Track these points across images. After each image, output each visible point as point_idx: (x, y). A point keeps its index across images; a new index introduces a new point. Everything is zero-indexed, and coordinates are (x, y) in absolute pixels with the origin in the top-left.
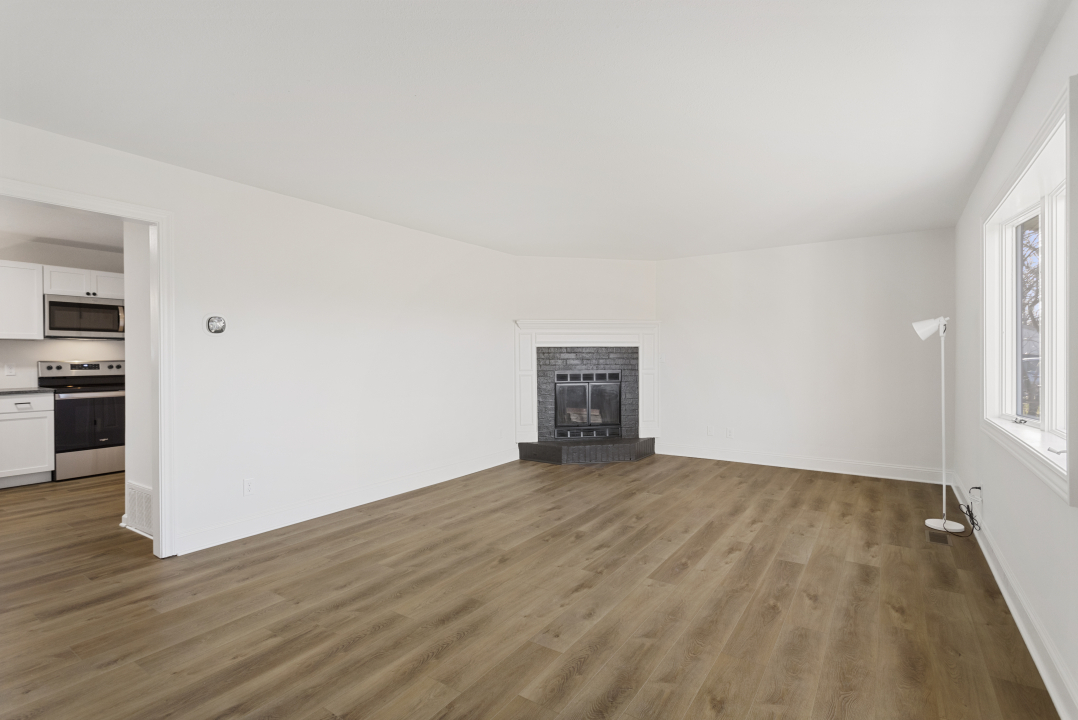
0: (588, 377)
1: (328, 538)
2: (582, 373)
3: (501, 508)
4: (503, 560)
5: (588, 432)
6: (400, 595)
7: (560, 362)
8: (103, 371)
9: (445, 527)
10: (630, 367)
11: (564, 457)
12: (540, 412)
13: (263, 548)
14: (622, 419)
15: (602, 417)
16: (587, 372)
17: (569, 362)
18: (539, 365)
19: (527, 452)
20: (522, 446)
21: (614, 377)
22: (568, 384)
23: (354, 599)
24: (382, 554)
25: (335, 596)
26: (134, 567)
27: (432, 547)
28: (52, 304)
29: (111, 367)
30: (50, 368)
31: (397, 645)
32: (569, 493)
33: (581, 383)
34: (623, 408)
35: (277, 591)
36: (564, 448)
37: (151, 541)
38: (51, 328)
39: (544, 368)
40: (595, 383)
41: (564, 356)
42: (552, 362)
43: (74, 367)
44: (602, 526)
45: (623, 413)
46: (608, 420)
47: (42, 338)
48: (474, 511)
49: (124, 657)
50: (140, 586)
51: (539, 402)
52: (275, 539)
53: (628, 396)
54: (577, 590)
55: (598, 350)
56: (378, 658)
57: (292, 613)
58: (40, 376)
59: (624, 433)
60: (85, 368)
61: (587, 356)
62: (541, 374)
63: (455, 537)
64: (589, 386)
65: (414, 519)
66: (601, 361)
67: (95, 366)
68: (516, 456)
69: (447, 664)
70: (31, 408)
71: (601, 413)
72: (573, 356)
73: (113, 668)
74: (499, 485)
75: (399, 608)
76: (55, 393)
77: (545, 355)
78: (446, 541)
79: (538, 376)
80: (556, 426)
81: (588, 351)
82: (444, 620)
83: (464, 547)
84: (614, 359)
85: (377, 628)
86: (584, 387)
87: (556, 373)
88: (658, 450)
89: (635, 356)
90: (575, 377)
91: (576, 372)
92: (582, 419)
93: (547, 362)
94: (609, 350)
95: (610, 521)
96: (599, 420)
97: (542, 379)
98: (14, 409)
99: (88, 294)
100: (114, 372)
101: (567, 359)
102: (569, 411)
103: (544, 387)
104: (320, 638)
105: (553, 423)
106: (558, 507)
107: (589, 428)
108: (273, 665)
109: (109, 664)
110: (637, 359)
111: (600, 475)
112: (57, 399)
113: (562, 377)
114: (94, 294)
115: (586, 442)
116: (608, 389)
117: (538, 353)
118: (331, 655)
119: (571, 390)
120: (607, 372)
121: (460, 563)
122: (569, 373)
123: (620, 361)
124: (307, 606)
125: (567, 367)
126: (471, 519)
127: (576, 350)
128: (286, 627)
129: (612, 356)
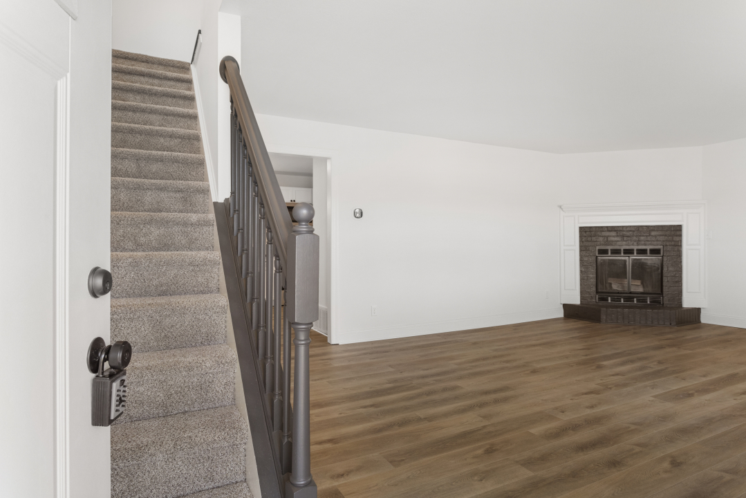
0: (628, 252)
1: (419, 347)
2: (622, 248)
3: (540, 345)
4: (534, 372)
5: (629, 299)
6: (460, 378)
7: (601, 239)
9: (496, 350)
10: (673, 243)
11: (603, 317)
12: (582, 279)
13: (382, 347)
14: (664, 290)
15: (644, 287)
16: (627, 247)
17: (610, 239)
18: (581, 241)
19: (570, 311)
20: (565, 306)
21: (655, 252)
22: (609, 257)
23: (432, 375)
24: (451, 358)
25: (422, 373)
26: (319, 346)
27: (484, 359)
31: (457, 398)
32: (601, 342)
33: (622, 257)
34: (665, 279)
35: (390, 366)
36: (603, 310)
37: (327, 337)
39: (587, 244)
40: (635, 257)
41: (604, 234)
42: (594, 239)
44: (623, 364)
45: (664, 284)
46: (649, 289)
48: (518, 344)
49: (322, 379)
50: (324, 354)
51: (581, 272)
52: (388, 344)
53: (671, 269)
54: (586, 394)
55: (639, 228)
56: (444, 401)
57: (398, 376)
59: (666, 302)
61: (628, 234)
62: (583, 248)
63: (501, 356)
64: (629, 260)
65: (475, 343)
66: (642, 238)
68: (561, 314)
69: (485, 410)
71: (642, 283)
72: (613, 234)
73: (318, 382)
74: (543, 332)
75: (458, 383)
77: (587, 234)
78: (495, 357)
79: (581, 250)
80: (597, 292)
81: (628, 229)
82: (487, 393)
83: (507, 362)
84: (655, 236)
85: (445, 390)
86: (625, 261)
87: (598, 248)
88: (704, 320)
89: (678, 233)
90: (616, 252)
91: (617, 247)
92: (623, 287)
93: (589, 239)
94: (649, 229)
95: (632, 361)
96: (641, 289)
97: (584, 253)
99: (291, 201)
101: (607, 237)
102: (610, 280)
103: (586, 259)
104: (413, 388)
105: (594, 289)
106: (589, 349)
107: (629, 297)
108: (389, 394)
109: (316, 380)
110: (681, 236)
111: (635, 333)
113: (603, 252)
114: (294, 201)
115: (624, 307)
116: (649, 262)
117: (580, 232)
118: (419, 395)
119: (612, 263)
120: (649, 248)
121: (502, 369)
122: (609, 248)
123: (662, 238)
124: (406, 375)
125: (608, 243)
126: (515, 348)
127: (616, 229)
128: (395, 381)
129: (653, 233)
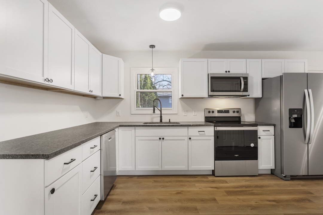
8: (231, 114)
28: (212, 78)
29: (234, 112)
30: (209, 112)
38: (211, 91)
43: (219, 112)
47: (207, 96)
58: (206, 116)
60: (224, 112)
67: (227, 111)
70: (205, 134)
76: (215, 126)
98: (198, 134)
99: (226, 72)
100: (236, 115)
112: (216, 130)
114: (229, 72)
